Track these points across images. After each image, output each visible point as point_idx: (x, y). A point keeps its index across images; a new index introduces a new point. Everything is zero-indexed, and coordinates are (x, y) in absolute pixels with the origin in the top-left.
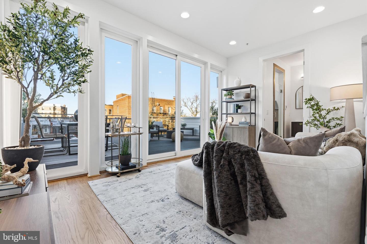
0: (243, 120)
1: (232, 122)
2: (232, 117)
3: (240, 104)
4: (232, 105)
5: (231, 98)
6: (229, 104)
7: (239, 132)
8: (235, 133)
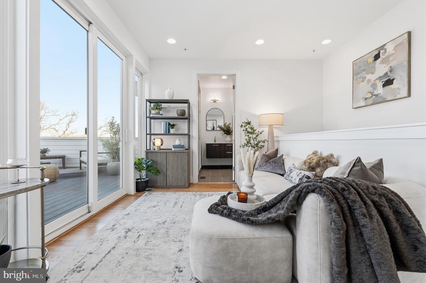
0: (177, 143)
1: (162, 145)
2: (161, 139)
3: (172, 122)
4: (163, 123)
5: (159, 113)
6: (152, 120)
7: (175, 158)
8: (170, 160)
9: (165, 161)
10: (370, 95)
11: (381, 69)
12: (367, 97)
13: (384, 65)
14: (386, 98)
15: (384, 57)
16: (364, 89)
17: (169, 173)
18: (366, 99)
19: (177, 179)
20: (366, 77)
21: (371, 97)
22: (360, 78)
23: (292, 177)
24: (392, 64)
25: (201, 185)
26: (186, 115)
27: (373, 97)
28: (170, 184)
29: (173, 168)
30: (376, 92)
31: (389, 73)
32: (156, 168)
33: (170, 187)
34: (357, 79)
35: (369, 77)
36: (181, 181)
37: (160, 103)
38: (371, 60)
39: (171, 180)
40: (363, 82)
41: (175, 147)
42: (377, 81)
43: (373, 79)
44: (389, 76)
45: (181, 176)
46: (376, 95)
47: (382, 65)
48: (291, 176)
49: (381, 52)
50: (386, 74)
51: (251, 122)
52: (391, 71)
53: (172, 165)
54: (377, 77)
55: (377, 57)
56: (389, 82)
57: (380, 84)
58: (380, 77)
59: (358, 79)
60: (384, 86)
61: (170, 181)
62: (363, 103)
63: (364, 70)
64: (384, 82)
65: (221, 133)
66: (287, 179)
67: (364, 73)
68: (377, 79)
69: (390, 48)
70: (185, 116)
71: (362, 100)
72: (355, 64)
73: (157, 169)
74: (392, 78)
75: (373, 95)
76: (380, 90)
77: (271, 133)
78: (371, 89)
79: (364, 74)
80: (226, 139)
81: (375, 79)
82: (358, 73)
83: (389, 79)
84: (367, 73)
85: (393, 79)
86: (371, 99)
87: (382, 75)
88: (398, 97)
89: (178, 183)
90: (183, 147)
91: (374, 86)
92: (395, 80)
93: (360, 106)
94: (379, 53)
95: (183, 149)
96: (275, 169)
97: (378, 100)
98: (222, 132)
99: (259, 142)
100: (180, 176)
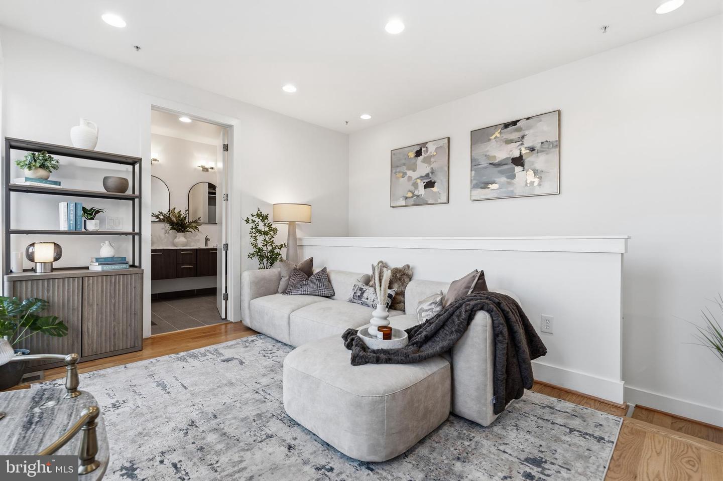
2: (54, 243)
5: (45, 179)
7: (106, 289)
8: (93, 295)
9: (77, 299)
10: (410, 195)
11: (423, 168)
12: (408, 196)
13: (426, 165)
14: (427, 201)
15: (425, 156)
16: (404, 186)
17: (89, 325)
18: (406, 198)
19: (114, 335)
20: (406, 172)
21: (412, 197)
22: (399, 172)
23: (367, 299)
24: (434, 166)
25: (162, 338)
26: (129, 192)
27: (414, 198)
28: (92, 350)
29: (102, 314)
30: (417, 193)
31: (430, 174)
32: (56, 318)
33: (94, 358)
34: (395, 173)
35: (410, 173)
36: (125, 338)
37: (50, 152)
38: (412, 155)
39: (95, 341)
40: (403, 177)
41: (102, 261)
42: (418, 181)
43: (414, 178)
44: (431, 178)
45: (125, 327)
46: (418, 196)
47: (423, 164)
48: (366, 297)
49: (423, 149)
50: (427, 175)
51: (268, 214)
52: (432, 173)
53: (97, 305)
54: (419, 176)
55: (418, 154)
56: (430, 185)
57: (421, 185)
58: (422, 177)
59: (397, 173)
60: (426, 187)
61: (92, 342)
62: (403, 203)
63: (404, 164)
64: (425, 183)
65: (163, 229)
66: (353, 302)
67: (404, 167)
68: (417, 178)
69: (432, 148)
70: (126, 193)
71: (402, 199)
72: (394, 154)
73: (57, 322)
74: (433, 181)
75: (414, 195)
76: (421, 191)
77: (292, 234)
78: (412, 188)
79: (404, 169)
80: (177, 240)
81: (416, 178)
82: (398, 166)
83: (430, 181)
84: (409, 169)
85: (435, 182)
86: (412, 199)
87: (424, 175)
88: (439, 201)
89: (115, 345)
90: (123, 261)
91: (415, 185)
92: (436, 183)
93: (400, 205)
94: (421, 149)
95: (124, 266)
96: (320, 290)
97: (419, 202)
98: (168, 226)
99: (275, 248)
100: (121, 327)
